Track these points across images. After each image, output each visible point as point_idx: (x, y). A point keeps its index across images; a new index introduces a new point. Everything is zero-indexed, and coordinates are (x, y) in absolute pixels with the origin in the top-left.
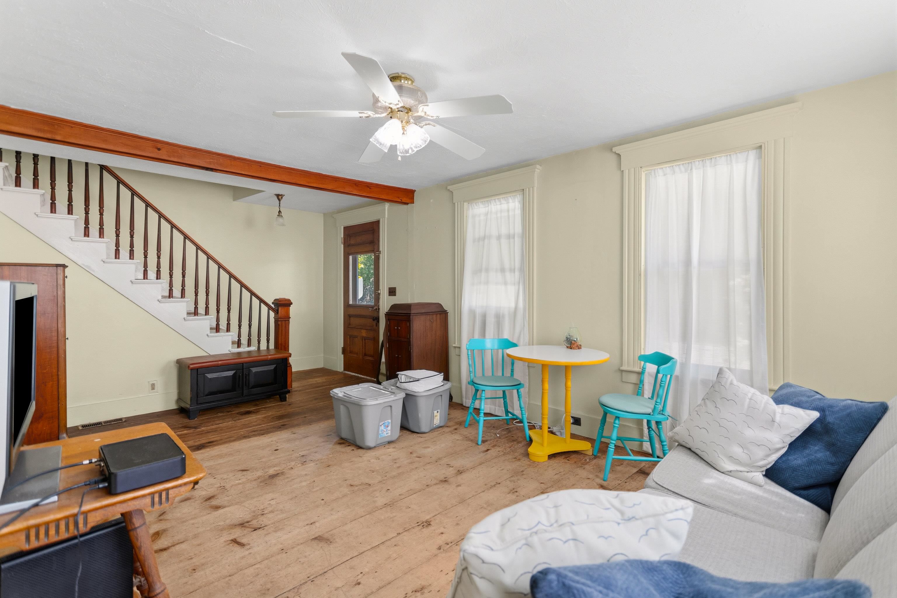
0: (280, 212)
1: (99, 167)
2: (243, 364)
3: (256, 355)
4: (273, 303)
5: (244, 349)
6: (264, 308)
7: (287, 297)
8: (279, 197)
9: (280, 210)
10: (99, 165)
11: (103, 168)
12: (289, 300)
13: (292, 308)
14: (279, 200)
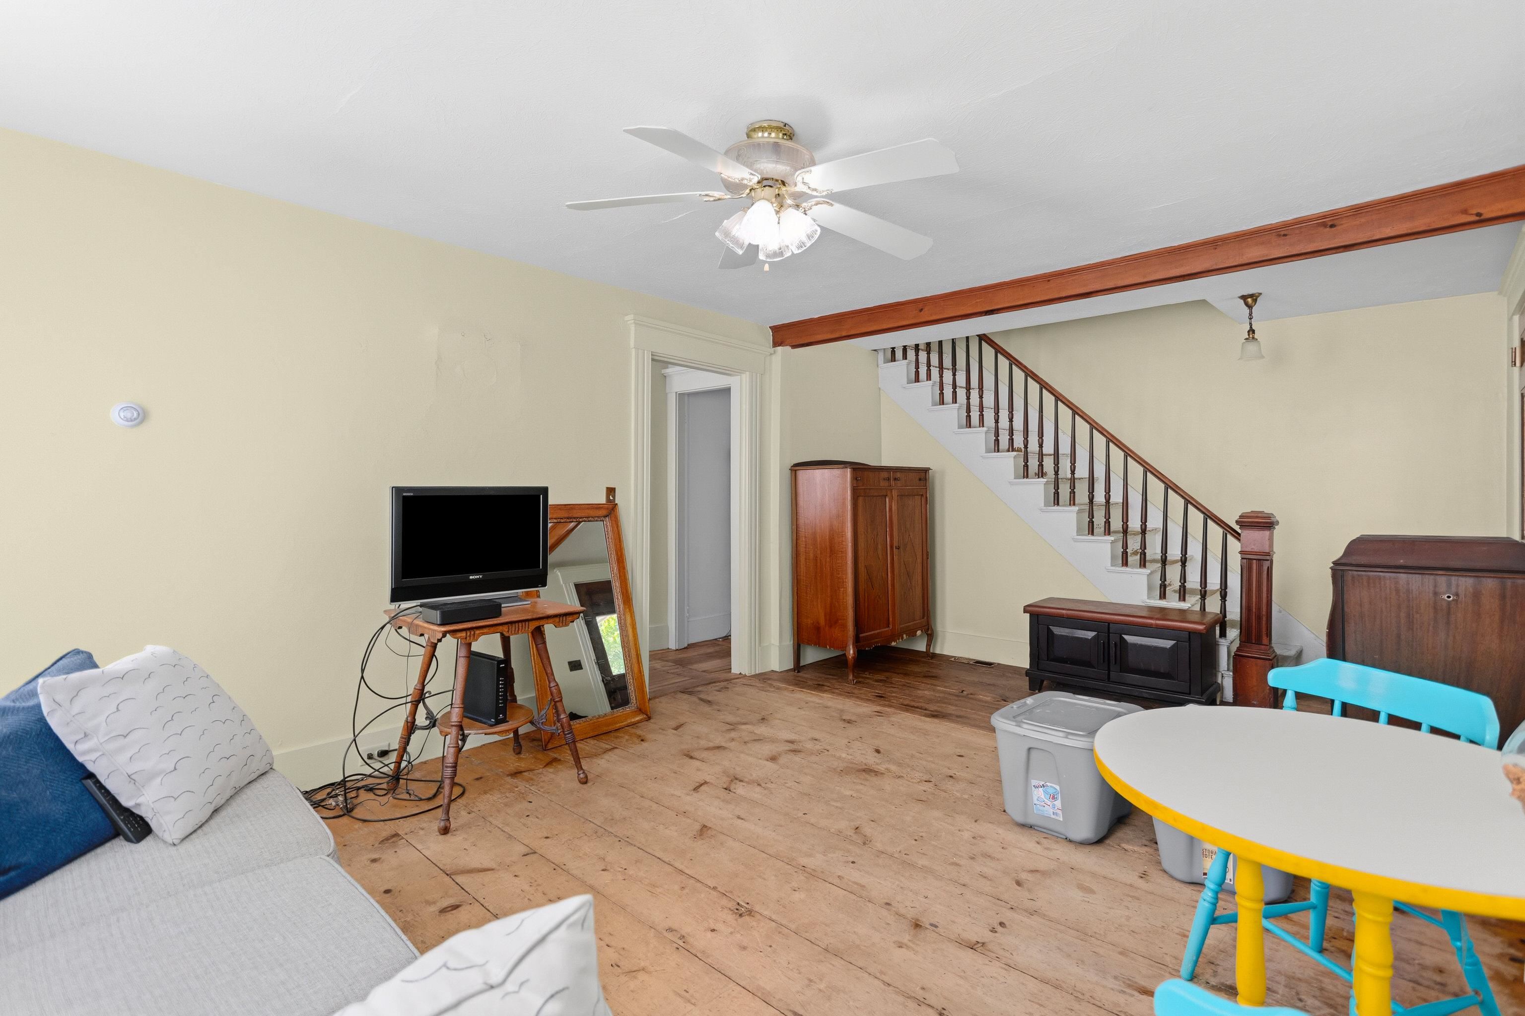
0: (1252, 331)
1: (978, 338)
2: (1109, 624)
3: (1196, 618)
4: (1237, 522)
5: (1173, 603)
6: (1215, 531)
7: (1267, 510)
8: (1250, 300)
9: (1251, 327)
10: (977, 335)
11: (983, 338)
12: (1269, 516)
13: (1277, 531)
14: (1250, 307)
